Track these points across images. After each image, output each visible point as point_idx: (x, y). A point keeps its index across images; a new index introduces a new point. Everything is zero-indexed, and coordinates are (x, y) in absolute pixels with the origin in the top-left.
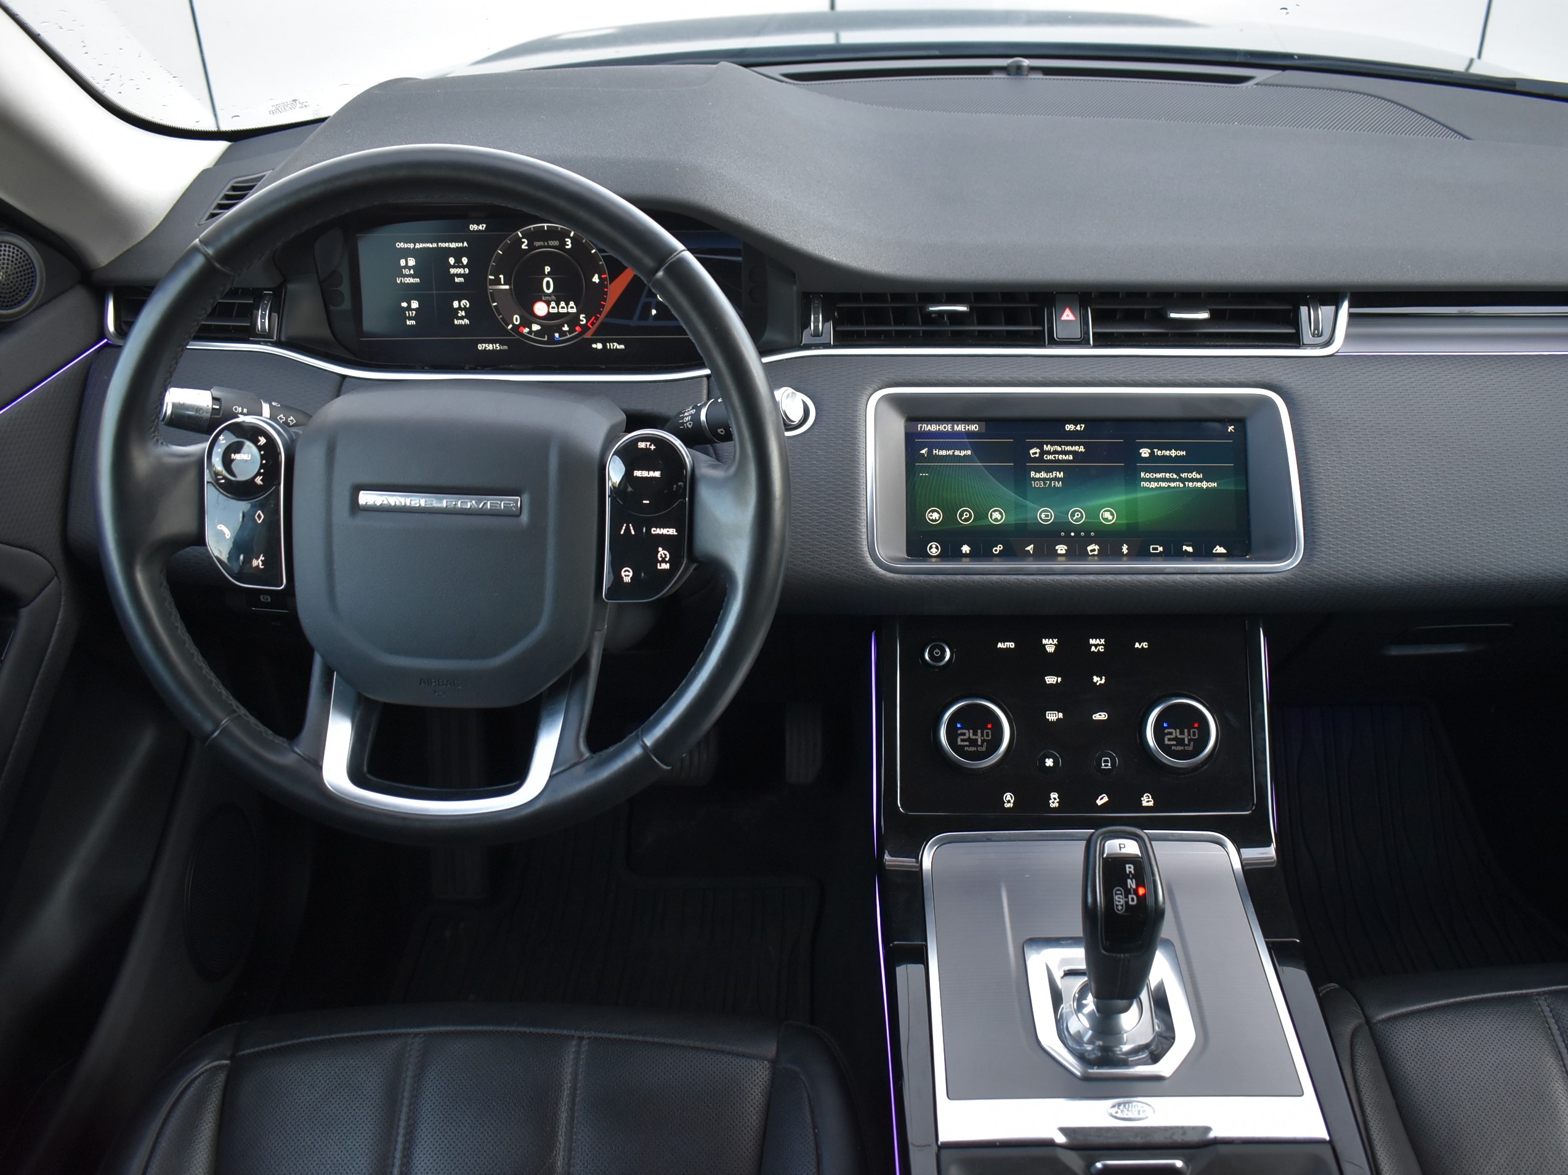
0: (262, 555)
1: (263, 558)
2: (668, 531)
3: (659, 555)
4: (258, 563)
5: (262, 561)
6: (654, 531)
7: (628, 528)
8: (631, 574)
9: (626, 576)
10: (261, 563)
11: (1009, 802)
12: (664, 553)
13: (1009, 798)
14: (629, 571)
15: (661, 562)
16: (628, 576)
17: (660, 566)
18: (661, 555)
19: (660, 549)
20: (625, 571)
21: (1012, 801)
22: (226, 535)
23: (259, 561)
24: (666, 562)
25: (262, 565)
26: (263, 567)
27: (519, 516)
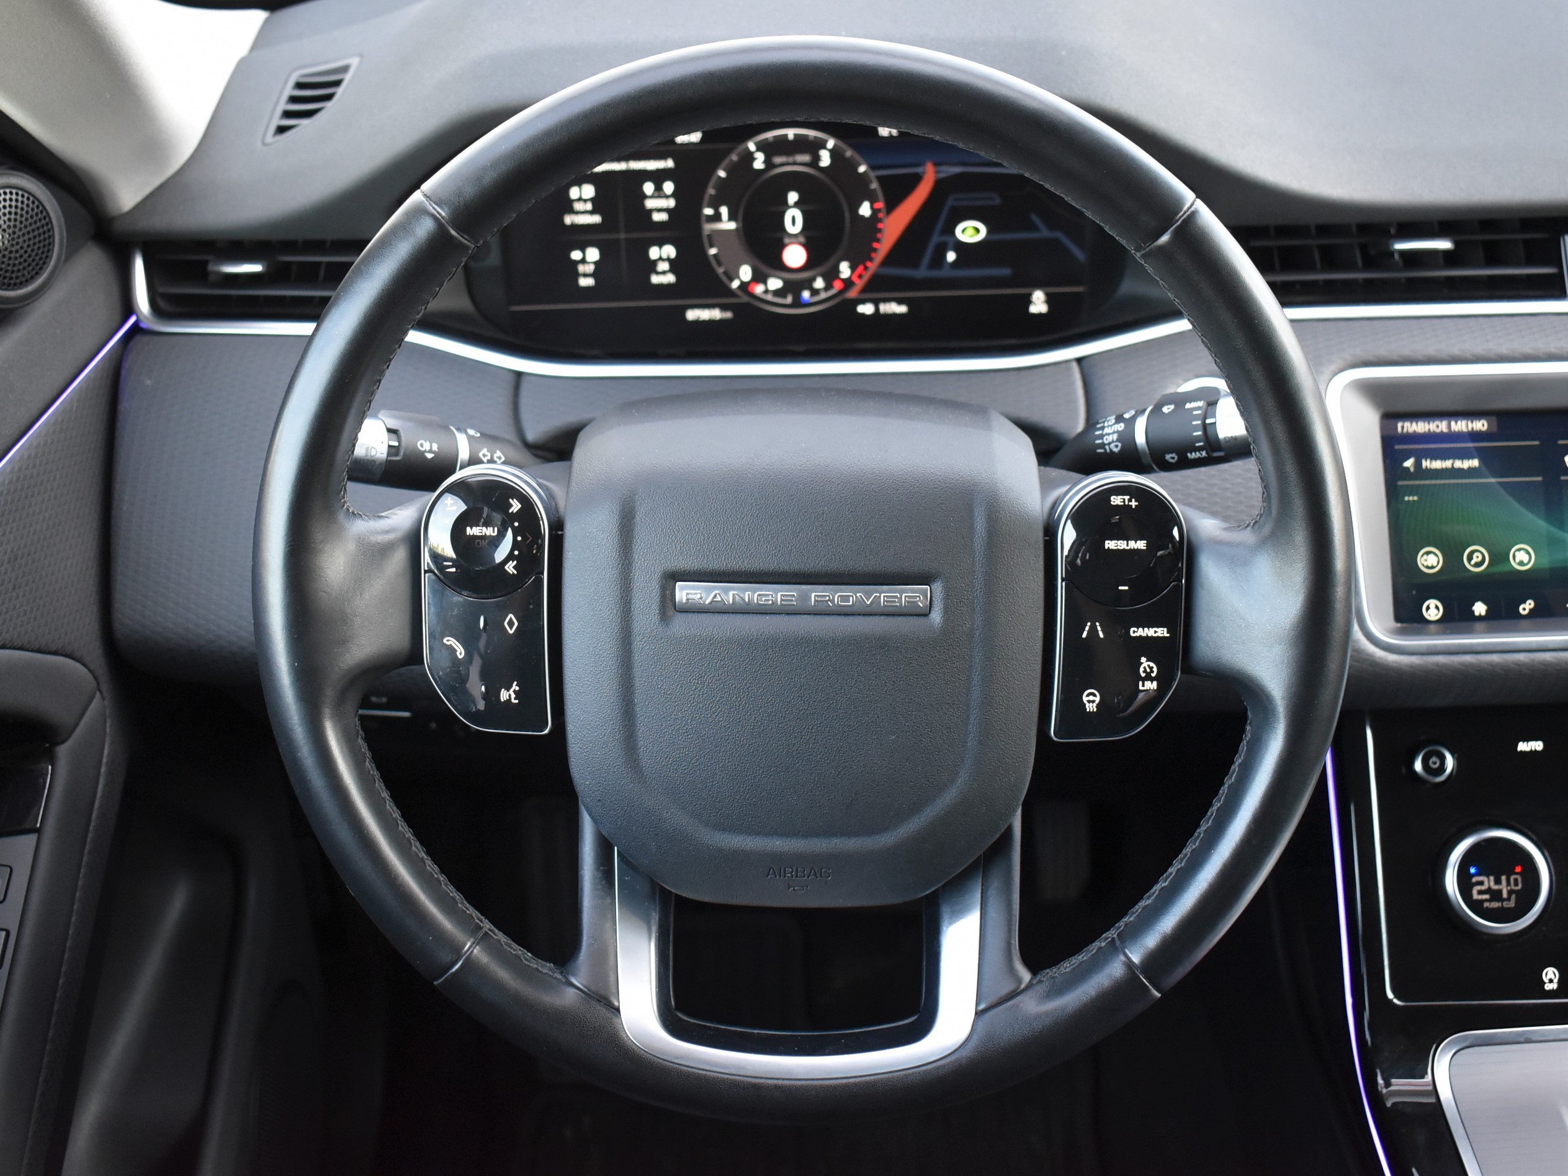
0: (515, 683)
1: (517, 688)
2: (1155, 632)
3: (1142, 669)
4: (510, 695)
5: (515, 691)
6: (1134, 632)
7: (1093, 629)
8: (1097, 699)
9: (1089, 702)
10: (513, 696)
11: (1551, 981)
12: (1149, 666)
13: (1551, 976)
14: (1095, 695)
15: (1144, 680)
16: (1093, 702)
17: (1143, 686)
18: (1145, 668)
19: (1143, 659)
20: (1088, 695)
21: (1556, 980)
22: (458, 653)
23: (511, 692)
24: (1152, 680)
25: (515, 699)
26: (517, 701)
27: (926, 615)
